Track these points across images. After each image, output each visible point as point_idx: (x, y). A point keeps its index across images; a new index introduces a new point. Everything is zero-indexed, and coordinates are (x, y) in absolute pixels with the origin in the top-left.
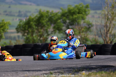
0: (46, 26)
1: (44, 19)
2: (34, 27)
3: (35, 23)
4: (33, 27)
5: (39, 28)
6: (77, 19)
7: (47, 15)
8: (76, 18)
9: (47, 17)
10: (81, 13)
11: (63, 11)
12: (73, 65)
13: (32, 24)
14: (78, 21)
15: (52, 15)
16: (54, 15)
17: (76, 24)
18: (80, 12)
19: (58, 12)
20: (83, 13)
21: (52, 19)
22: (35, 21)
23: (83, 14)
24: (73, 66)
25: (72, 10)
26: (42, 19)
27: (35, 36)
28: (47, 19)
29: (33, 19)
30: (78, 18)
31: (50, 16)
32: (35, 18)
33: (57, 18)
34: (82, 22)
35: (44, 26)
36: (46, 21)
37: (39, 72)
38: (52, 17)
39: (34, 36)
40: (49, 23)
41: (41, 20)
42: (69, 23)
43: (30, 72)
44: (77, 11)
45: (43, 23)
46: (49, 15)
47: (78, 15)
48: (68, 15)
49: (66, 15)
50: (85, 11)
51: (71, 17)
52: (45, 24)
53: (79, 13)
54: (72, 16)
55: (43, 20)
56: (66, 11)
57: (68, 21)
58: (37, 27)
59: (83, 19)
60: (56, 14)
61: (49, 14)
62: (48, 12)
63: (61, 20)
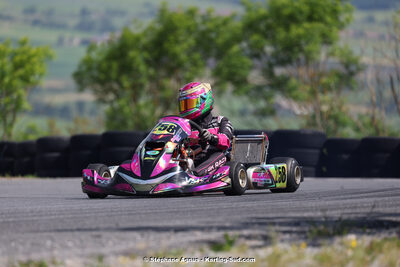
0: (187, 65)
1: (181, 38)
2: (142, 68)
3: (146, 55)
4: (137, 70)
5: (162, 73)
6: (303, 42)
7: (190, 23)
8: (299, 37)
9: (189, 31)
10: (321, 20)
11: (249, 9)
12: (307, 211)
13: (133, 59)
14: (306, 48)
15: (210, 25)
16: (217, 27)
17: (298, 60)
18: (316, 16)
19: (233, 16)
20: (329, 19)
21: (211, 41)
22: (145, 48)
23: (326, 23)
24: (306, 215)
25: (284, 6)
26: (171, 38)
27: (146, 105)
28: (192, 41)
29: (137, 39)
30: (309, 38)
31: (202, 28)
32: (145, 34)
33: (227, 36)
34: (322, 54)
35: (180, 66)
36: (185, 46)
37: (180, 234)
38: (209, 31)
39: (142, 101)
40: (197, 56)
41: (166, 45)
42: (275, 55)
43: (146, 234)
44: (306, 9)
45: (175, 56)
46: (196, 25)
47: (307, 25)
48: (269, 27)
49: (262, 26)
50: (335, 13)
51: (281, 34)
52: (183, 57)
53: (310, 19)
54: (287, 28)
55: (177, 42)
56: (263, 11)
57: (269, 49)
58: (152, 71)
59: (327, 40)
60: (225, 22)
61: (198, 20)
62: (191, 13)
63: (244, 44)
